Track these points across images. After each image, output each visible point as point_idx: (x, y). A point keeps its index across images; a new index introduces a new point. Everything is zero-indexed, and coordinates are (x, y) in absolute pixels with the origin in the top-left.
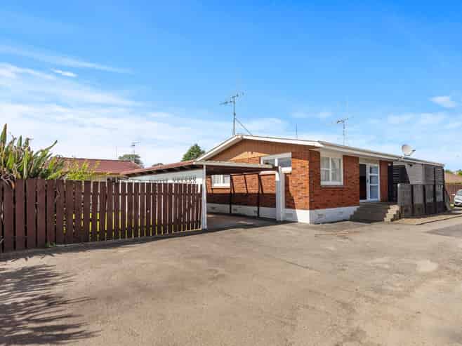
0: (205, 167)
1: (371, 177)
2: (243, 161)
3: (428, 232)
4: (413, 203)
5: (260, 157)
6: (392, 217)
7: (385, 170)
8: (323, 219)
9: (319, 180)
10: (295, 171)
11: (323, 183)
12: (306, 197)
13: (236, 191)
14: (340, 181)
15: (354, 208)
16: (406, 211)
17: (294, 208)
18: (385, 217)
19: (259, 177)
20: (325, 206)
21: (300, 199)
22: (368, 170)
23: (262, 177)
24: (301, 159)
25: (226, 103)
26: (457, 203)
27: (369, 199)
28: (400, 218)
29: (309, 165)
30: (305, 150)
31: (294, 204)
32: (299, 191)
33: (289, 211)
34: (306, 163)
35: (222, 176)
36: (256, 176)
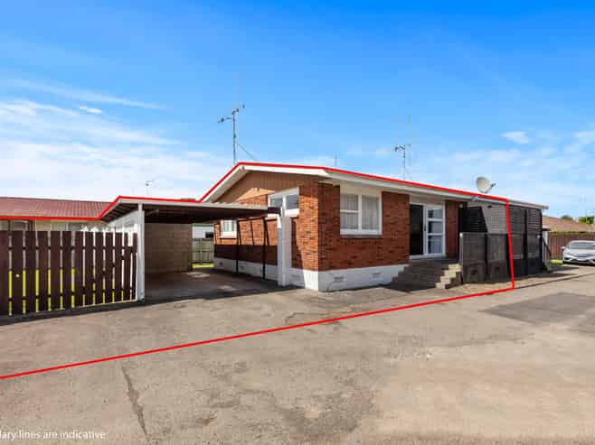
0: (140, 207)
1: (430, 223)
2: (249, 201)
3: (486, 311)
4: (486, 260)
5: (267, 195)
6: (449, 282)
7: (454, 213)
8: (343, 285)
9: (338, 226)
10: (303, 214)
11: (344, 232)
12: (314, 252)
13: (243, 243)
14: (377, 228)
15: (400, 268)
16: (474, 272)
17: (302, 268)
18: (439, 281)
19: (265, 222)
20: (348, 264)
21: (308, 254)
22: (426, 214)
23: (268, 223)
24: (310, 196)
25: (223, 120)
26: (567, 259)
27: (426, 254)
28: (462, 283)
29: (319, 205)
30: (314, 182)
31: (301, 261)
32: (307, 243)
33: (295, 271)
34: (315, 201)
35: (230, 222)
36: (262, 221)
